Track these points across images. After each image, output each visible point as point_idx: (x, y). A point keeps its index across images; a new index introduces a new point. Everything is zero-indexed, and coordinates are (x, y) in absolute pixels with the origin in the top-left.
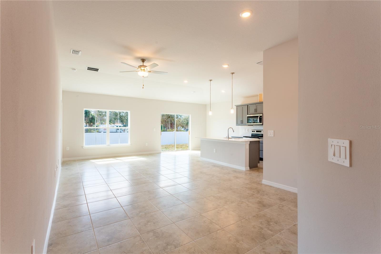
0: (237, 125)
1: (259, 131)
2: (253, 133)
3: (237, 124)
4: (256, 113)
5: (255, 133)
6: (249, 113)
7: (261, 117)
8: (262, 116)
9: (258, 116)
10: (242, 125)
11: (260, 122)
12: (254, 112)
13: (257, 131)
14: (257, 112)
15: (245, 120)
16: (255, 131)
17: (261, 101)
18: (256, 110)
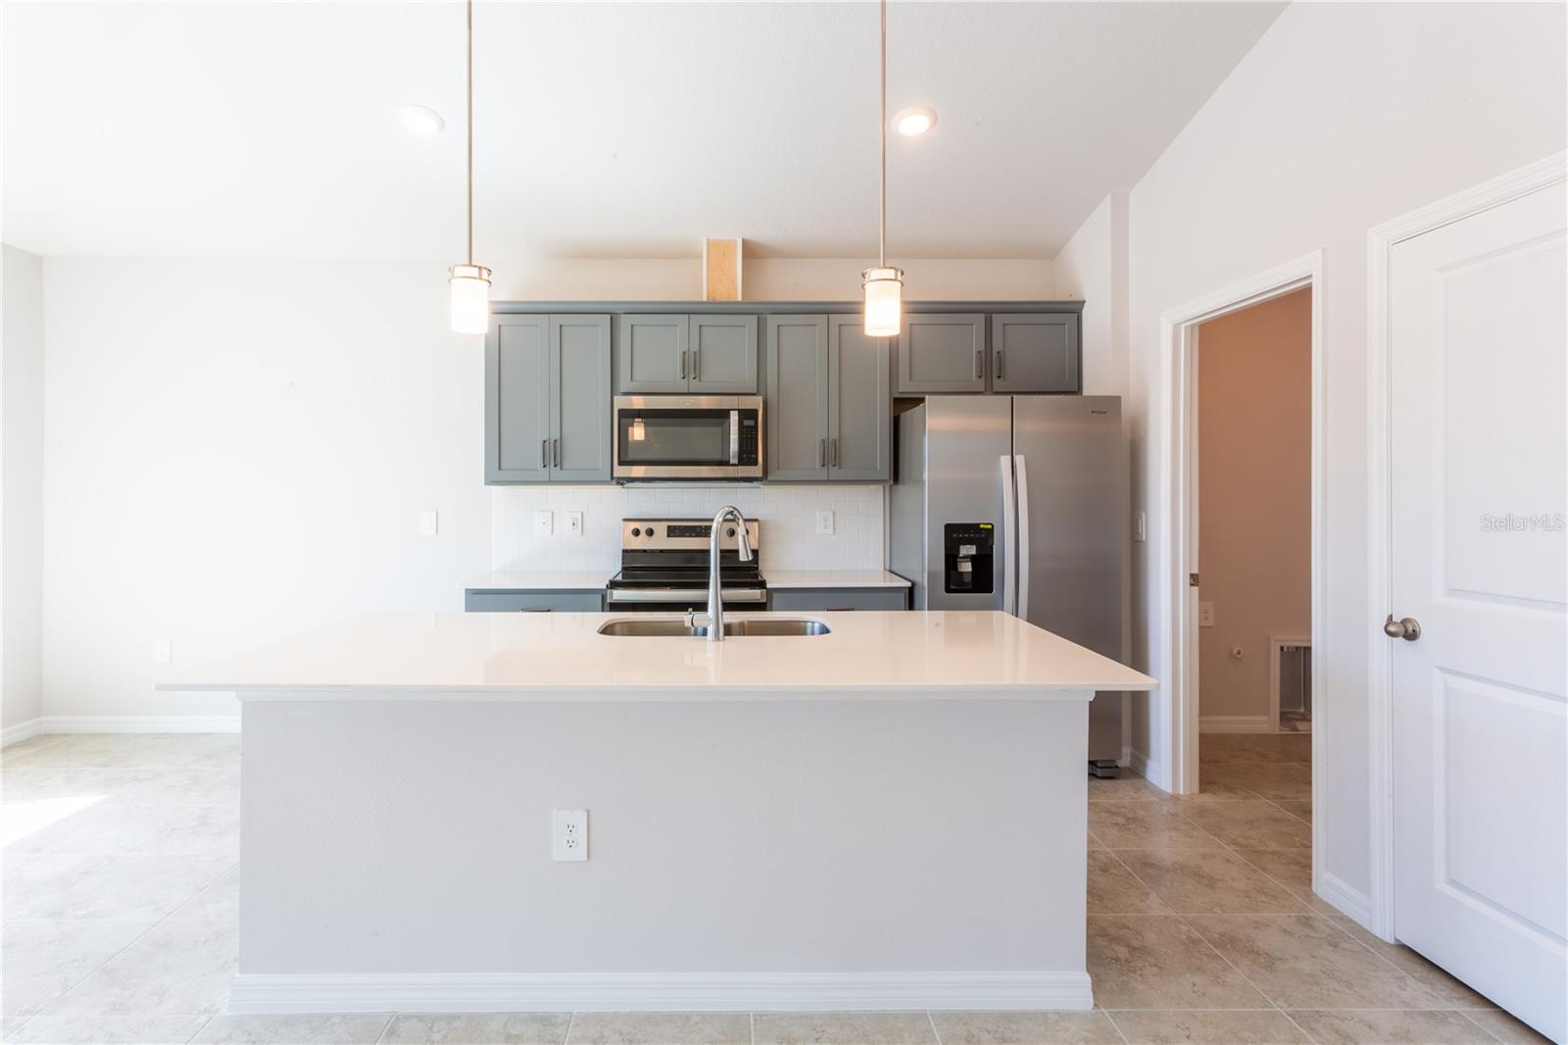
0: (491, 481)
1: (694, 528)
2: (641, 543)
3: (501, 469)
4: (695, 386)
5: (662, 542)
6: (624, 384)
7: (751, 423)
8: (755, 412)
9: (723, 414)
10: (550, 482)
11: (742, 462)
12: (672, 376)
13: (673, 532)
14: (704, 378)
15: (592, 438)
16: (661, 529)
17: (725, 299)
18: (692, 364)
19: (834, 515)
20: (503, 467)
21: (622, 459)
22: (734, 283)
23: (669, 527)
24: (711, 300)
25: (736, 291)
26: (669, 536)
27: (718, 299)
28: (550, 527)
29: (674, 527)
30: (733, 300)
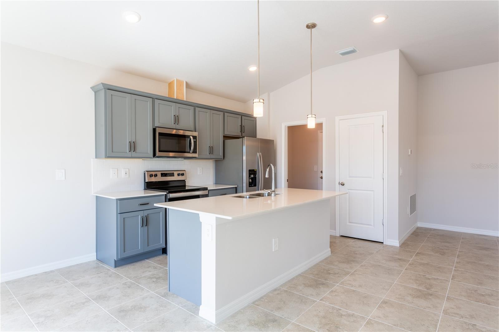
1: (169, 173)
2: (153, 179)
4: (177, 126)
6: (156, 124)
7: (195, 140)
8: (196, 137)
11: (193, 152)
12: (172, 123)
14: (180, 125)
16: (159, 174)
17: (181, 99)
18: (177, 119)
19: (202, 169)
20: (113, 151)
21: (160, 150)
22: (183, 94)
23: (161, 173)
24: (177, 98)
25: (184, 97)
26: (162, 176)
27: (179, 99)
28: (117, 175)
29: (163, 173)
30: (183, 100)
